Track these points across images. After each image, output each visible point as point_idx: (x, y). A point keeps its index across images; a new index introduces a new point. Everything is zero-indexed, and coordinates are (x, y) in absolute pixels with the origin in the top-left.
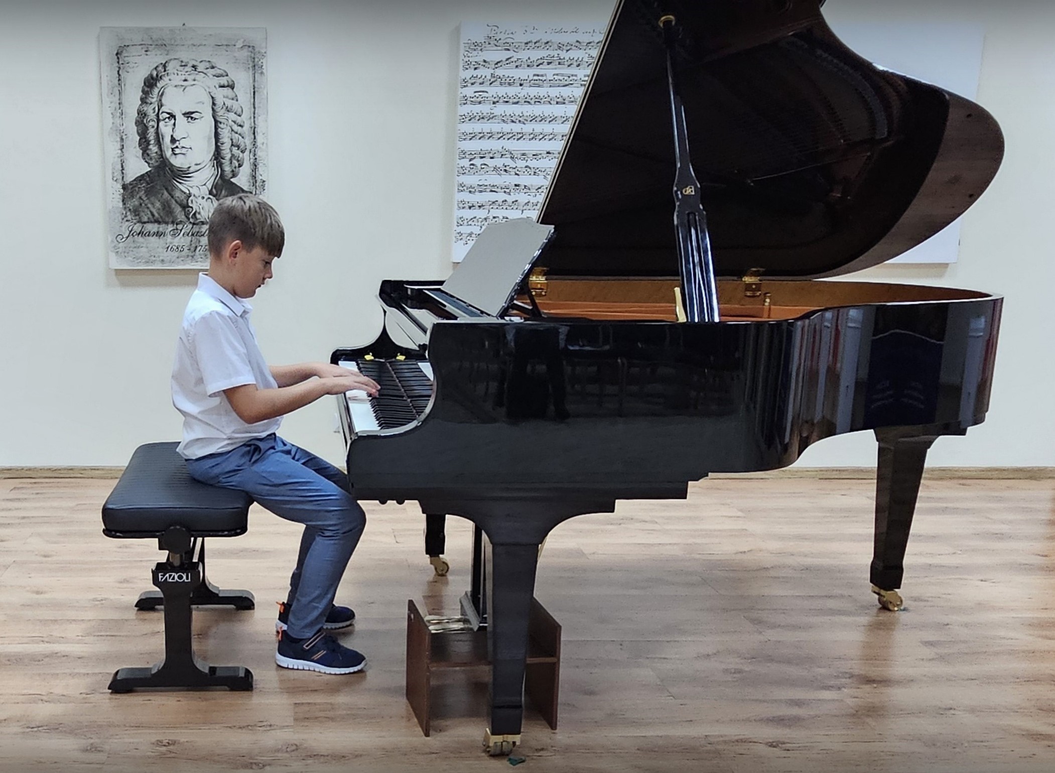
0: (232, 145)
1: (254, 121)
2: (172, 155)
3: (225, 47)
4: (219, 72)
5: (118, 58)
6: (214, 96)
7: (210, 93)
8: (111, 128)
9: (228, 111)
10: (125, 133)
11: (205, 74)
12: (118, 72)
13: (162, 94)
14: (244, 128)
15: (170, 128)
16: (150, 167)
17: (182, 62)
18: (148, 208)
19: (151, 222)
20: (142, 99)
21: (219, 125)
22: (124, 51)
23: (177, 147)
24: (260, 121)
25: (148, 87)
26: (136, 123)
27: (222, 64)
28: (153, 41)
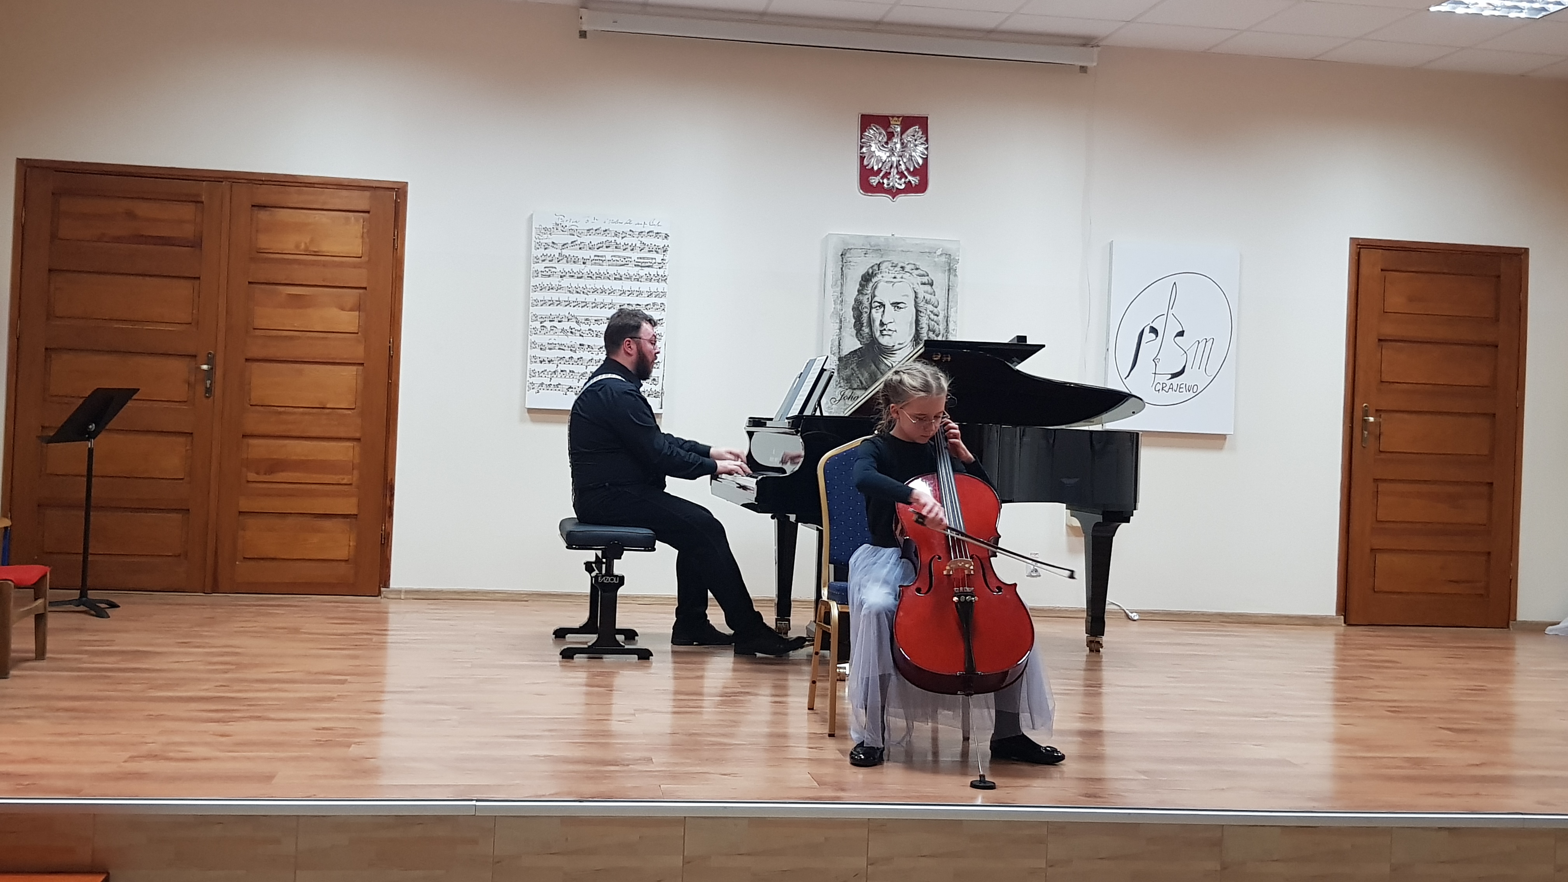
0: (929, 330)
1: (947, 312)
2: (879, 336)
3: (928, 254)
4: (922, 272)
5: (842, 258)
6: (917, 291)
7: (913, 288)
8: (833, 313)
9: (927, 303)
10: (843, 316)
11: (911, 274)
12: (842, 268)
13: (875, 288)
14: (939, 317)
15: (880, 314)
16: (861, 344)
17: (893, 263)
18: (858, 377)
19: (860, 389)
20: (858, 291)
21: (919, 313)
22: (847, 253)
23: (885, 330)
24: (952, 312)
25: (865, 281)
26: (853, 309)
27: (924, 267)
28: (871, 246)
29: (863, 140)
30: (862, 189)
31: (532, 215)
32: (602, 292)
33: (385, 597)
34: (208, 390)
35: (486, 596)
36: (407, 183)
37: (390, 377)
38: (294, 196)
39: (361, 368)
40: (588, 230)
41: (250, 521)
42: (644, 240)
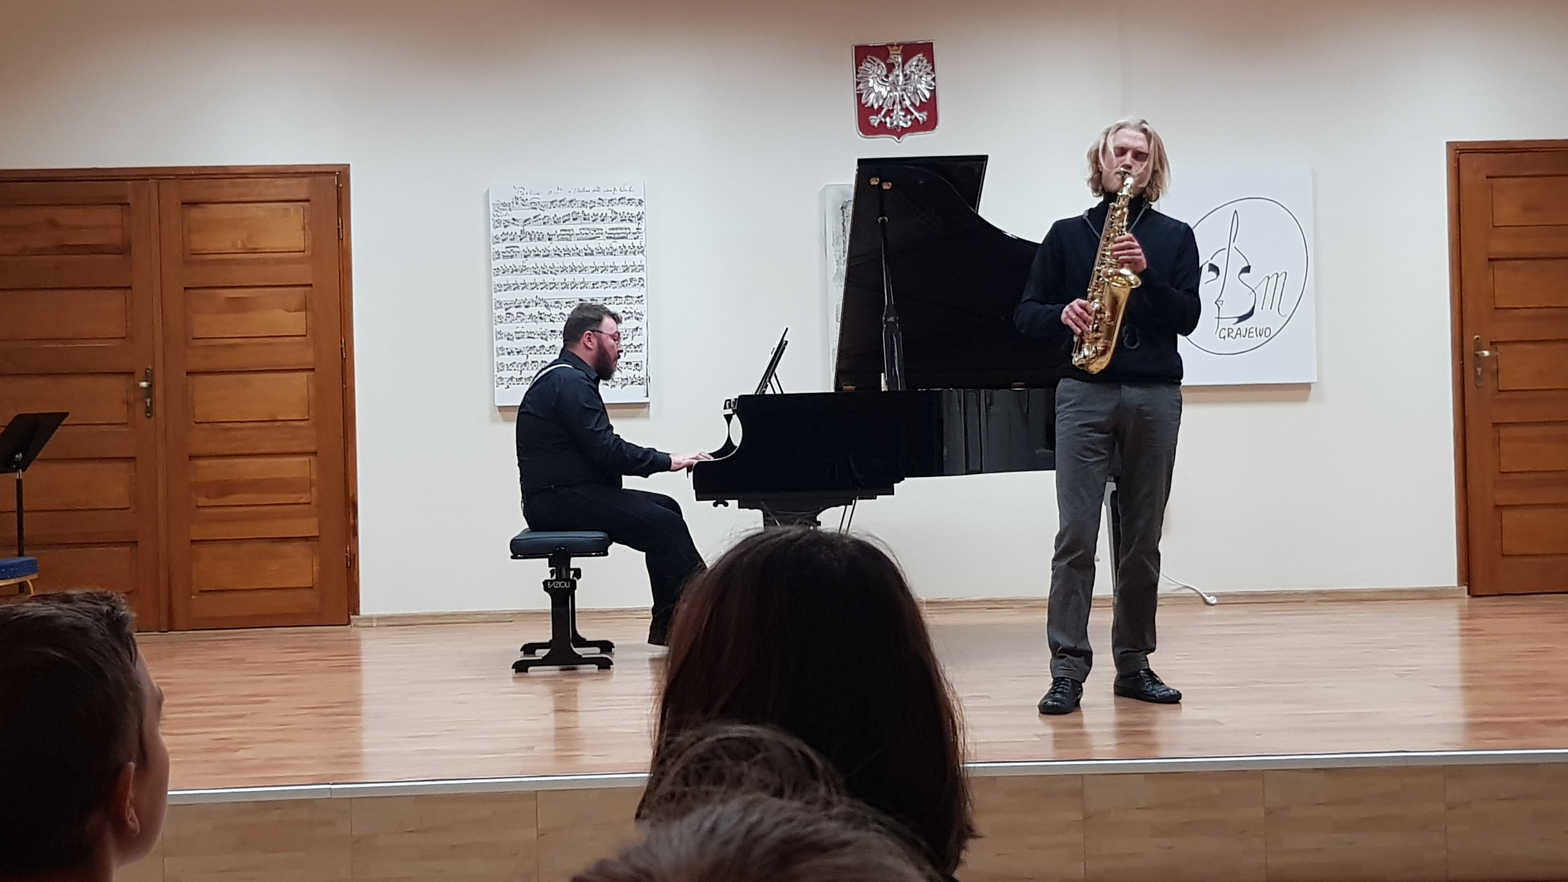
5: (843, 212)
8: (836, 274)
12: (843, 224)
29: (859, 76)
30: (861, 131)
31: (488, 190)
32: (572, 271)
33: (355, 626)
34: (149, 410)
35: (465, 619)
36: (349, 165)
37: (344, 381)
38: (227, 190)
39: (311, 374)
40: (552, 202)
41: (204, 551)
42: (615, 208)
